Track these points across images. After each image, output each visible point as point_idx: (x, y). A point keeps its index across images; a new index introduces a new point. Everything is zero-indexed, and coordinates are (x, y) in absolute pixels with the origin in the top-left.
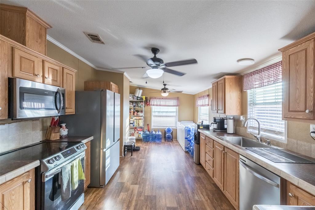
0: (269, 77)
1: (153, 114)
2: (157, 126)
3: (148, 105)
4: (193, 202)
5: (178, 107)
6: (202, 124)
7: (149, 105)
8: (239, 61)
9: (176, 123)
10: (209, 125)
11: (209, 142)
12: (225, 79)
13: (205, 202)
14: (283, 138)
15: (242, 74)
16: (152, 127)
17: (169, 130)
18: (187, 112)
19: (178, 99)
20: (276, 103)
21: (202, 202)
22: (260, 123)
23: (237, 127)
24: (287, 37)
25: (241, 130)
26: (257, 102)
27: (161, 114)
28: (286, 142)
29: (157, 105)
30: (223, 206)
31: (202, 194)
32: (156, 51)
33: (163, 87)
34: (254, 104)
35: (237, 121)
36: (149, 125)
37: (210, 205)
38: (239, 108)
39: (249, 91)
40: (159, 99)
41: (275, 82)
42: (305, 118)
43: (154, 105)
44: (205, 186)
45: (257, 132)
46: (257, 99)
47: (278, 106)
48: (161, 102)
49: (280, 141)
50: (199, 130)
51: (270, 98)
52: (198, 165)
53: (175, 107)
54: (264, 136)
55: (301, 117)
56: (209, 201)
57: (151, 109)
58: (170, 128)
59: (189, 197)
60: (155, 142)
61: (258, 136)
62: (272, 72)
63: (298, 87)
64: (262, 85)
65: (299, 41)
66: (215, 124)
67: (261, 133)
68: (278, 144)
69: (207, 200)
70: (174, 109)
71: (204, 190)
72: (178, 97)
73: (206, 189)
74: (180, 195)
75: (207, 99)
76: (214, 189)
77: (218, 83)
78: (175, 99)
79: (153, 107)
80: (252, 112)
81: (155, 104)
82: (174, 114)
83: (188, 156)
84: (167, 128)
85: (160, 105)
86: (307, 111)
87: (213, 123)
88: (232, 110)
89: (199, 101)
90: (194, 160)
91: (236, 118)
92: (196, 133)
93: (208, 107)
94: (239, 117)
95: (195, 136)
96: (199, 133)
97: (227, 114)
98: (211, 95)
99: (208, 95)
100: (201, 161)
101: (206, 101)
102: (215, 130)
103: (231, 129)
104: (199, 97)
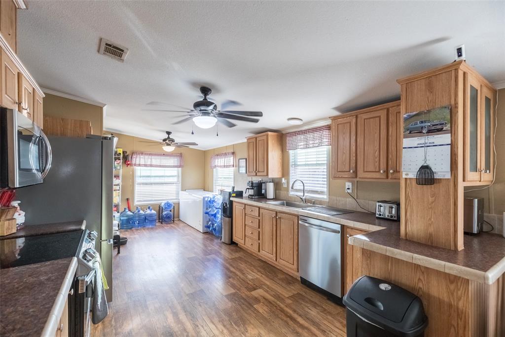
0: (314, 139)
1: (138, 180)
2: (144, 201)
3: (128, 164)
4: (249, 282)
5: (180, 169)
6: (233, 190)
7: (131, 165)
8: (289, 119)
9: (178, 194)
10: (242, 192)
11: (252, 211)
12: (267, 135)
13: (261, 278)
14: (325, 197)
15: (284, 132)
16: (136, 203)
17: (168, 205)
18: (194, 176)
19: (181, 155)
21: (257, 278)
22: (305, 185)
23: (277, 191)
24: (337, 109)
25: (282, 194)
26: (298, 163)
27: (152, 180)
28: (328, 200)
29: (145, 165)
30: (279, 275)
31: (253, 272)
32: (208, 91)
33: (166, 136)
34: (296, 165)
35: (277, 184)
36: (130, 201)
37: (266, 279)
38: (280, 169)
39: (291, 152)
40: (150, 154)
41: (320, 145)
42: (349, 176)
43: (139, 165)
44: (252, 264)
45: (302, 194)
46: (298, 160)
47: (322, 167)
48: (153, 160)
49: (323, 200)
50: (231, 199)
51: (313, 159)
52: (229, 244)
53: (176, 169)
54: (308, 198)
55: (346, 176)
56: (263, 276)
57: (133, 172)
58: (169, 201)
59: (242, 279)
60: (144, 227)
61: (304, 198)
62: (317, 134)
63: (345, 152)
64: (307, 147)
65: (345, 114)
66: (251, 189)
67: (306, 194)
68: (321, 202)
69: (262, 276)
70: (175, 172)
71: (252, 268)
72: (181, 154)
73: (254, 266)
74: (231, 280)
75: (232, 158)
76: (262, 264)
77: (258, 139)
78: (177, 156)
79: (137, 168)
80: (295, 174)
81: (142, 162)
82: (175, 180)
83: (210, 237)
84: (165, 202)
85: (151, 166)
86: (351, 171)
87: (249, 189)
88: (274, 171)
89: (217, 160)
90: (223, 240)
91: (276, 181)
92: (226, 204)
93: (232, 169)
94: (281, 179)
95: (224, 207)
96: (231, 203)
97: (270, 176)
98: (237, 153)
99: (233, 153)
100: (235, 239)
101: (230, 160)
102: (251, 197)
103: (271, 194)
104: (217, 155)
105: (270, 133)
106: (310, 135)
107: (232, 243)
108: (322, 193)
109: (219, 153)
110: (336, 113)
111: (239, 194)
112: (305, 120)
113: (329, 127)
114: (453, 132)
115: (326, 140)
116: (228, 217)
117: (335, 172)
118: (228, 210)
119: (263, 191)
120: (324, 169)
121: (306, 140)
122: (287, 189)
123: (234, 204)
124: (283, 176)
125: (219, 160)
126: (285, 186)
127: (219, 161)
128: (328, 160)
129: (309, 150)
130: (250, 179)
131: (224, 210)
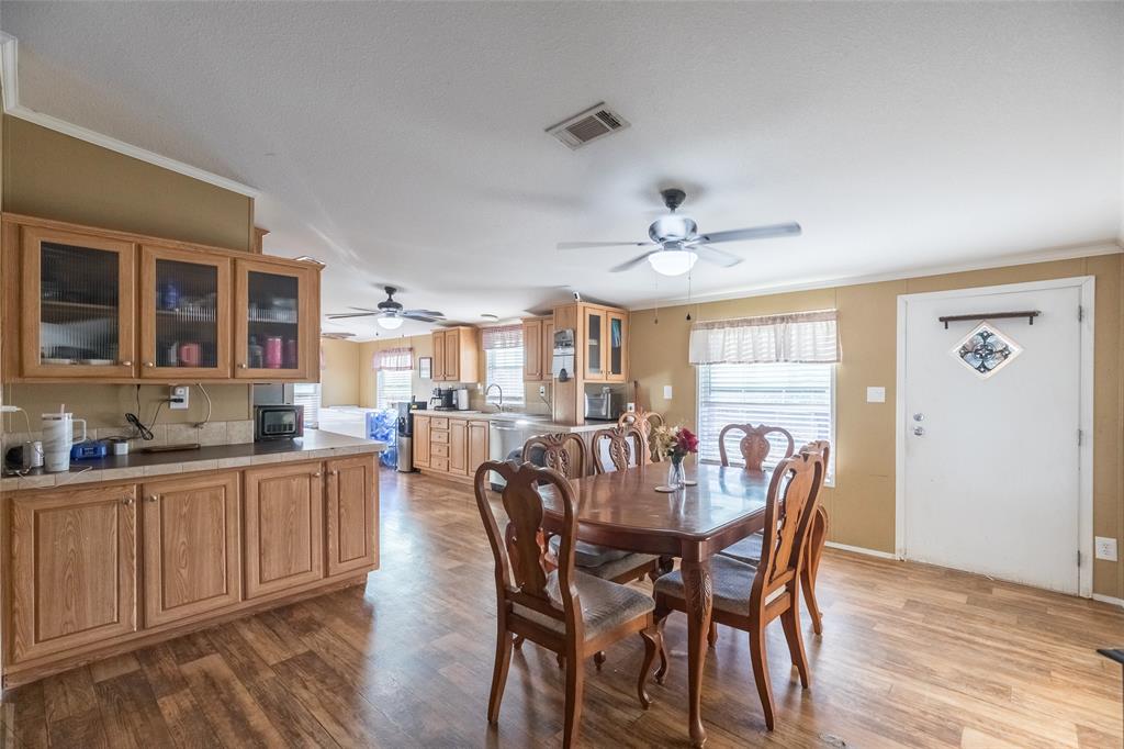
0: (510, 338)
6: (414, 401)
8: (483, 316)
10: (426, 402)
11: (439, 422)
12: (459, 330)
14: (522, 403)
15: (478, 328)
20: (516, 367)
22: (501, 390)
23: (472, 400)
25: (479, 402)
26: (496, 365)
28: (525, 406)
34: (493, 367)
35: (472, 393)
38: (475, 372)
39: (487, 352)
41: (516, 346)
45: (499, 401)
46: (496, 362)
47: (519, 370)
50: (411, 412)
52: (410, 472)
54: (505, 405)
55: (534, 379)
61: (501, 405)
62: (513, 333)
64: (504, 346)
66: (438, 398)
67: (503, 401)
68: (518, 410)
75: (409, 356)
77: (447, 334)
80: (492, 378)
86: (538, 374)
87: (435, 398)
88: (468, 375)
89: (383, 359)
90: (399, 468)
91: (471, 387)
92: (404, 419)
93: (409, 373)
94: (476, 384)
95: (400, 424)
96: (411, 417)
97: (462, 381)
98: (417, 349)
99: (411, 349)
100: (417, 463)
101: (407, 359)
102: (438, 408)
103: (463, 403)
104: (385, 351)
105: (461, 328)
106: (507, 334)
107: (413, 470)
108: (520, 398)
109: (389, 347)
110: (532, 316)
111: (423, 406)
112: (500, 317)
113: (522, 328)
114: (575, 347)
115: (521, 341)
116: (408, 436)
117: (527, 376)
118: (407, 428)
119: (454, 402)
120: (520, 372)
121: (503, 338)
122: (484, 398)
123: (415, 418)
124: (479, 381)
125: (388, 359)
126: (481, 393)
127: (389, 361)
128: (527, 362)
129: (507, 350)
130: (436, 385)
131: (401, 428)
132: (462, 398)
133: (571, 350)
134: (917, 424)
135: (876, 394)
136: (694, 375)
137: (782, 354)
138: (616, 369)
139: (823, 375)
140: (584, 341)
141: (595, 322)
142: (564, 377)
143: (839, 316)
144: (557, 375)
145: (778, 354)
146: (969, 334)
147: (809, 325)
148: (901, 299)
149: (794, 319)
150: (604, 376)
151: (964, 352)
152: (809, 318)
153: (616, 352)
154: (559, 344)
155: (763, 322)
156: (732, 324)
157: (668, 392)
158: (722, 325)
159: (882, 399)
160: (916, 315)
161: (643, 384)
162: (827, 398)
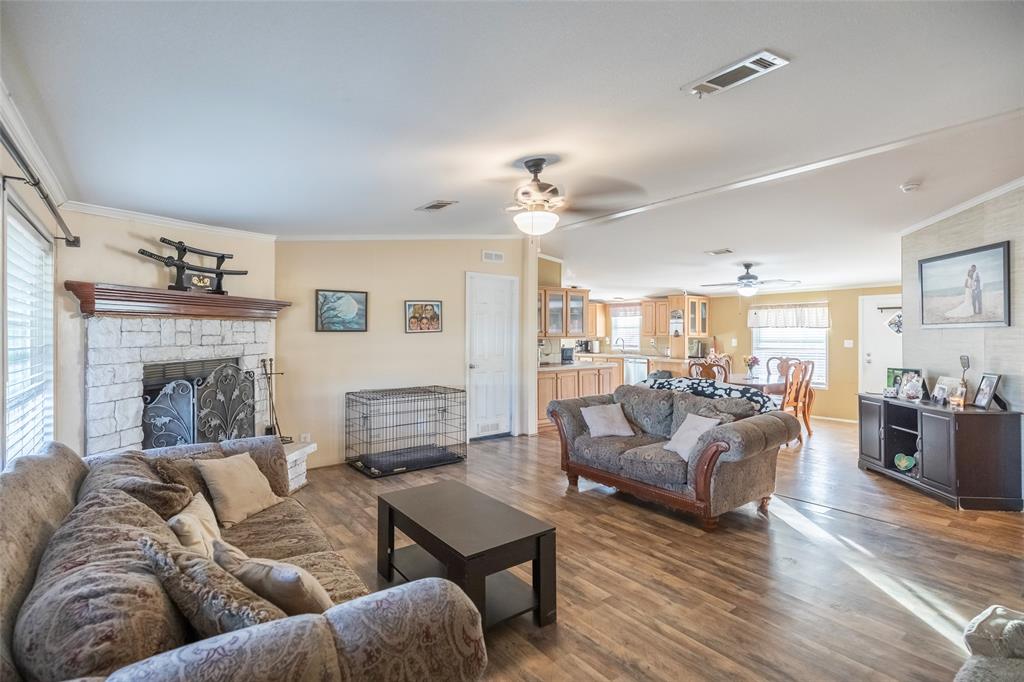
0: (630, 311)
14: (638, 348)
22: (624, 341)
23: (602, 347)
25: (606, 349)
26: (618, 327)
34: (616, 328)
35: (602, 342)
38: (605, 331)
39: (613, 319)
41: (635, 315)
45: (622, 348)
46: (618, 325)
47: (636, 329)
51: (629, 324)
61: (623, 350)
62: (633, 308)
64: (626, 315)
68: (635, 351)
80: (616, 334)
86: (653, 332)
87: (577, 346)
88: (600, 332)
91: (601, 339)
94: (605, 338)
97: (597, 336)
103: (596, 349)
105: (597, 303)
106: (627, 308)
108: (636, 346)
113: (640, 304)
114: (683, 318)
115: (638, 312)
117: (644, 333)
119: (590, 348)
120: (637, 331)
121: (626, 311)
122: (610, 345)
124: (607, 336)
126: (608, 343)
128: (644, 325)
129: (626, 318)
132: (596, 346)
133: (681, 321)
134: (869, 358)
135: (848, 344)
136: (750, 333)
137: (800, 324)
138: (704, 331)
139: (822, 334)
140: (688, 315)
141: (693, 304)
142: (677, 335)
143: (829, 305)
144: (672, 333)
145: (797, 323)
146: (893, 315)
147: (814, 309)
148: (860, 298)
149: (806, 306)
150: (698, 334)
151: (891, 324)
152: (814, 305)
153: (704, 320)
154: (674, 317)
155: (789, 306)
156: (772, 307)
157: (734, 342)
158: (766, 308)
159: (851, 346)
160: (867, 305)
161: (719, 338)
162: (823, 346)
